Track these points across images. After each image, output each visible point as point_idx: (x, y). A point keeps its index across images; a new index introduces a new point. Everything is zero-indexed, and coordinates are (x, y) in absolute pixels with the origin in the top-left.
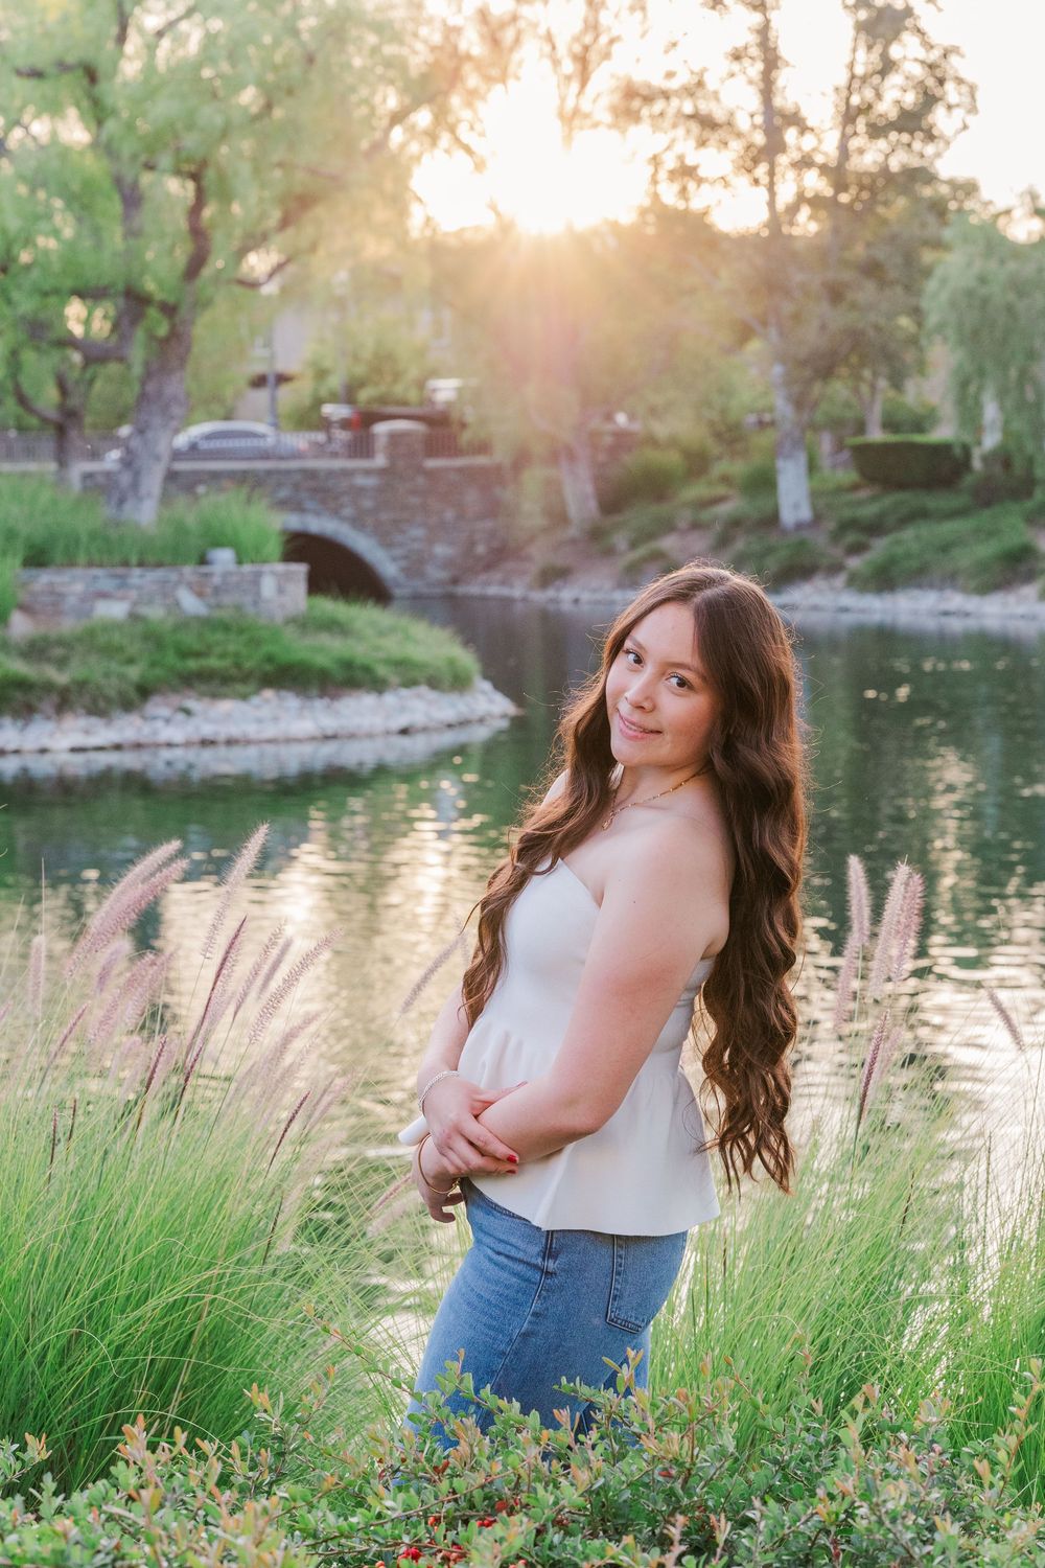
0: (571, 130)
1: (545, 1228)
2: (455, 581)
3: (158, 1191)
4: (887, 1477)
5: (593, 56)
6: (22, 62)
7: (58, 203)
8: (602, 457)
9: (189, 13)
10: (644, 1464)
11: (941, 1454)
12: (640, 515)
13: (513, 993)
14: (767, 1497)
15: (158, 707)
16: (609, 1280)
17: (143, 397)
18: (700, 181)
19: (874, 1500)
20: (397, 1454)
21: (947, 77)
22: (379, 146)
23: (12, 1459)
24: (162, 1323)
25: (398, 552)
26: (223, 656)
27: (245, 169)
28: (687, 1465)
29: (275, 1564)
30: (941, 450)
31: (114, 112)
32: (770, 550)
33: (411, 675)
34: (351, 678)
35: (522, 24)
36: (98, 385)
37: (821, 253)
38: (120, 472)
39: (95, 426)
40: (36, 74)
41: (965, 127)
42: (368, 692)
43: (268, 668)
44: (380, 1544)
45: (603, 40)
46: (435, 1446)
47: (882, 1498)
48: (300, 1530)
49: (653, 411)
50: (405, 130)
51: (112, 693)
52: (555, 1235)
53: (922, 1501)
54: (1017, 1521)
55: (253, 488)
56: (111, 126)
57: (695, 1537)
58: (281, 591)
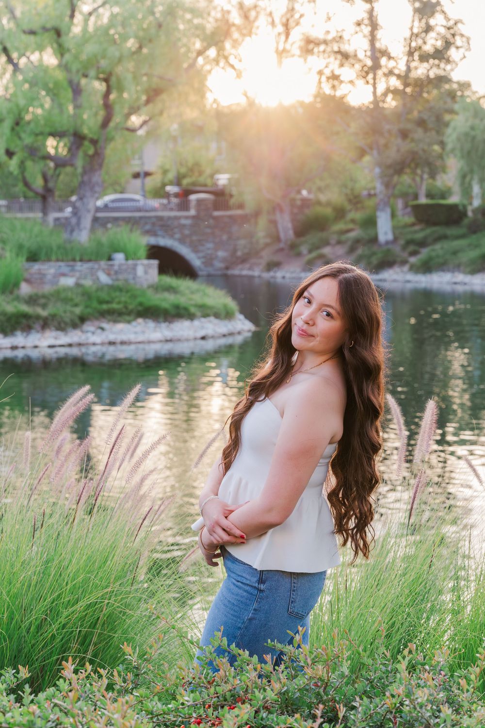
0: (281, 58)
1: (259, 569)
2: (227, 268)
3: (82, 552)
4: (419, 686)
5: (292, 23)
6: (26, 27)
7: (43, 93)
8: (295, 211)
9: (103, 4)
10: (306, 680)
11: (444, 676)
12: (313, 237)
13: (244, 459)
14: (363, 696)
15: (89, 327)
16: (289, 594)
17: (82, 184)
18: (341, 82)
19: (412, 698)
20: (191, 675)
21: (456, 33)
22: (192, 65)
23: (12, 677)
24: (84, 614)
25: (201, 255)
26: (119, 303)
27: (129, 76)
28: (326, 681)
29: (131, 727)
30: (453, 207)
31: (69, 50)
32: (374, 254)
33: (207, 312)
34: (179, 313)
35: (258, 9)
36: (62, 177)
37: (398, 115)
38: (71, 217)
39: (60, 196)
40: (32, 33)
41: (465, 57)
42: (186, 320)
43: (140, 308)
44: (182, 718)
45: (297, 16)
46: (209, 671)
47: (416, 697)
48: (145, 711)
49: (320, 189)
50: (204, 59)
51: (67, 320)
52: (264, 573)
53: (435, 698)
54: (480, 707)
55: (133, 225)
56: (67, 57)
57: (329, 714)
58: (146, 272)
